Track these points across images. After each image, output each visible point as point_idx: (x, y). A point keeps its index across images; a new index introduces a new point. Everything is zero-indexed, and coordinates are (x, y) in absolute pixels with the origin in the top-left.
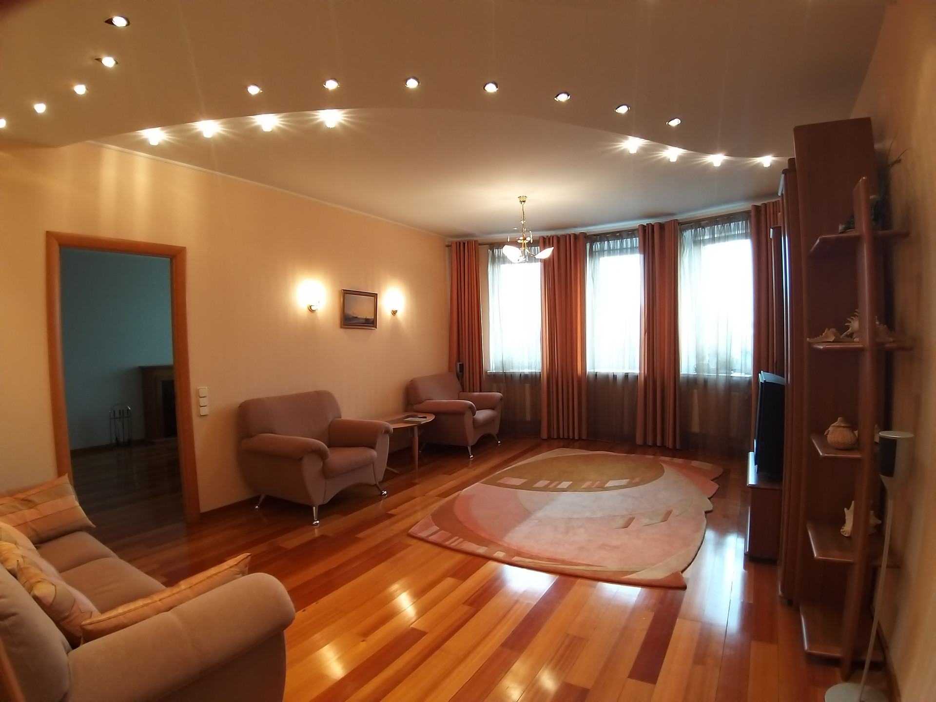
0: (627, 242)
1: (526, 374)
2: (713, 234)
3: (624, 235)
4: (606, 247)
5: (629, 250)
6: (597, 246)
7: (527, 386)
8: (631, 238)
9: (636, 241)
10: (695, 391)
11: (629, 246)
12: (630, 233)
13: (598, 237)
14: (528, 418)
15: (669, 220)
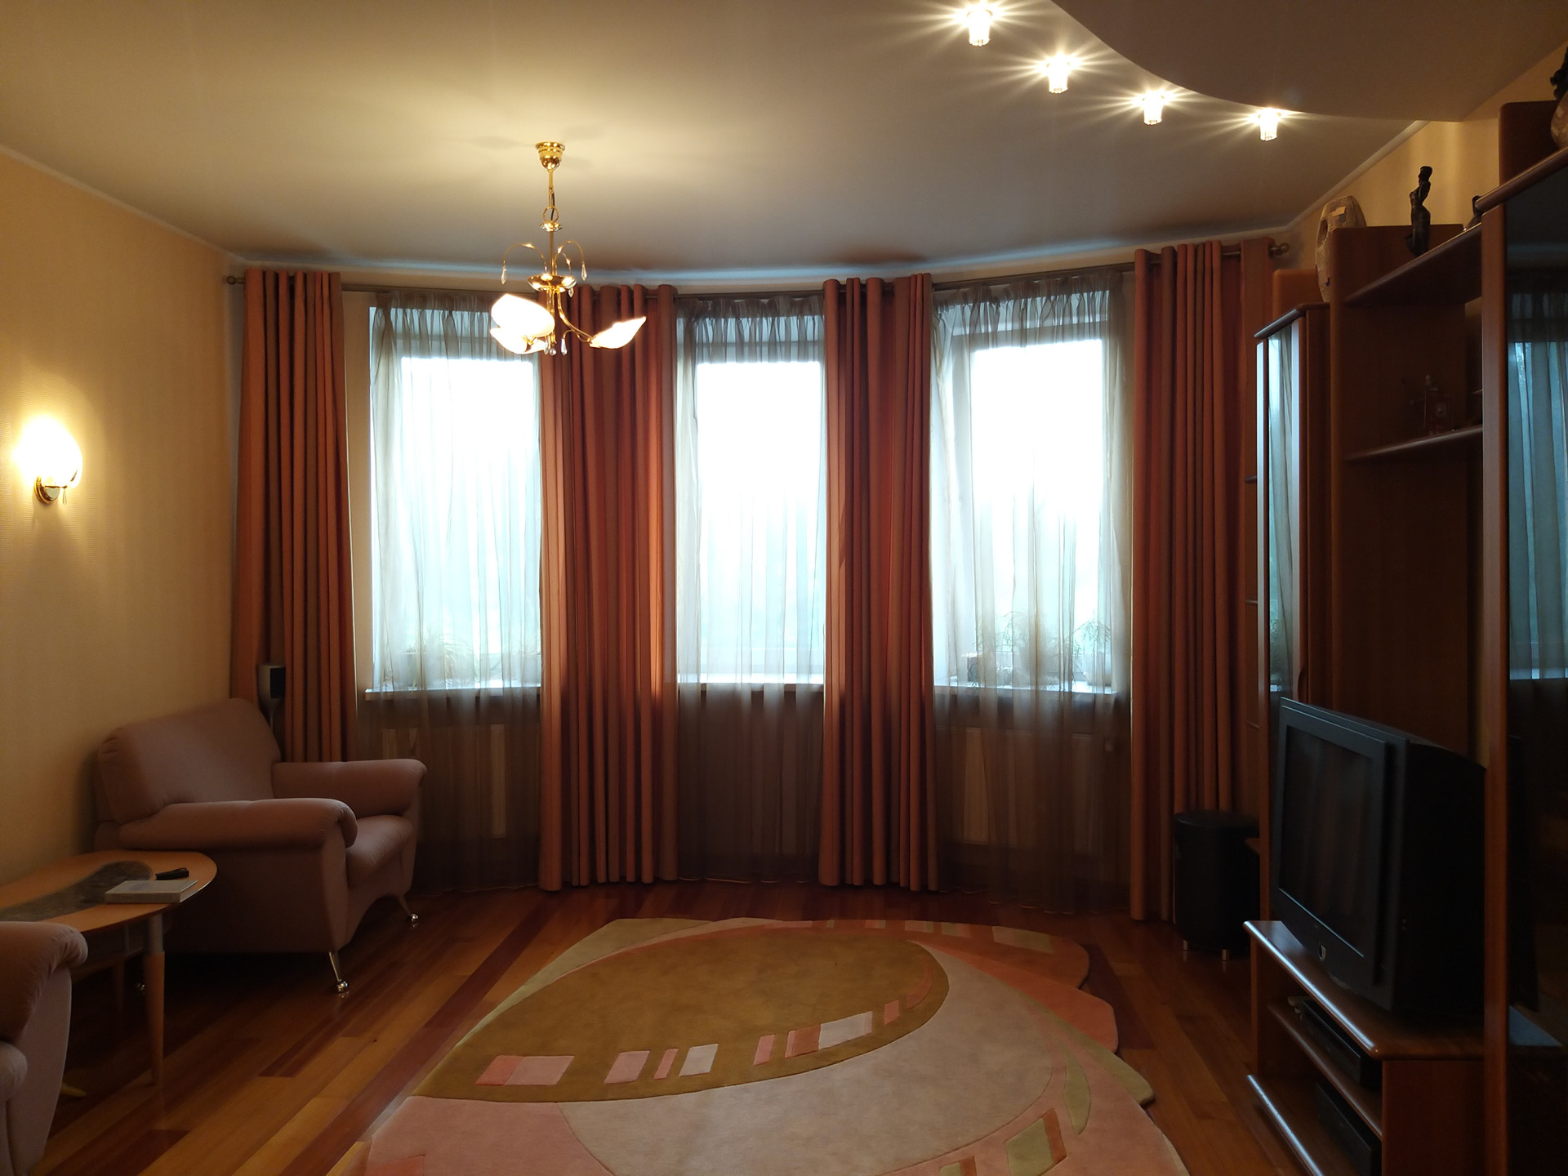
0: (790, 326)
1: (493, 694)
2: (1022, 319)
3: (782, 303)
4: (732, 335)
5: (794, 350)
6: (707, 329)
7: (497, 729)
8: (801, 314)
9: (813, 325)
10: (974, 733)
11: (795, 336)
12: (798, 301)
13: (710, 303)
14: (499, 828)
15: (909, 275)
